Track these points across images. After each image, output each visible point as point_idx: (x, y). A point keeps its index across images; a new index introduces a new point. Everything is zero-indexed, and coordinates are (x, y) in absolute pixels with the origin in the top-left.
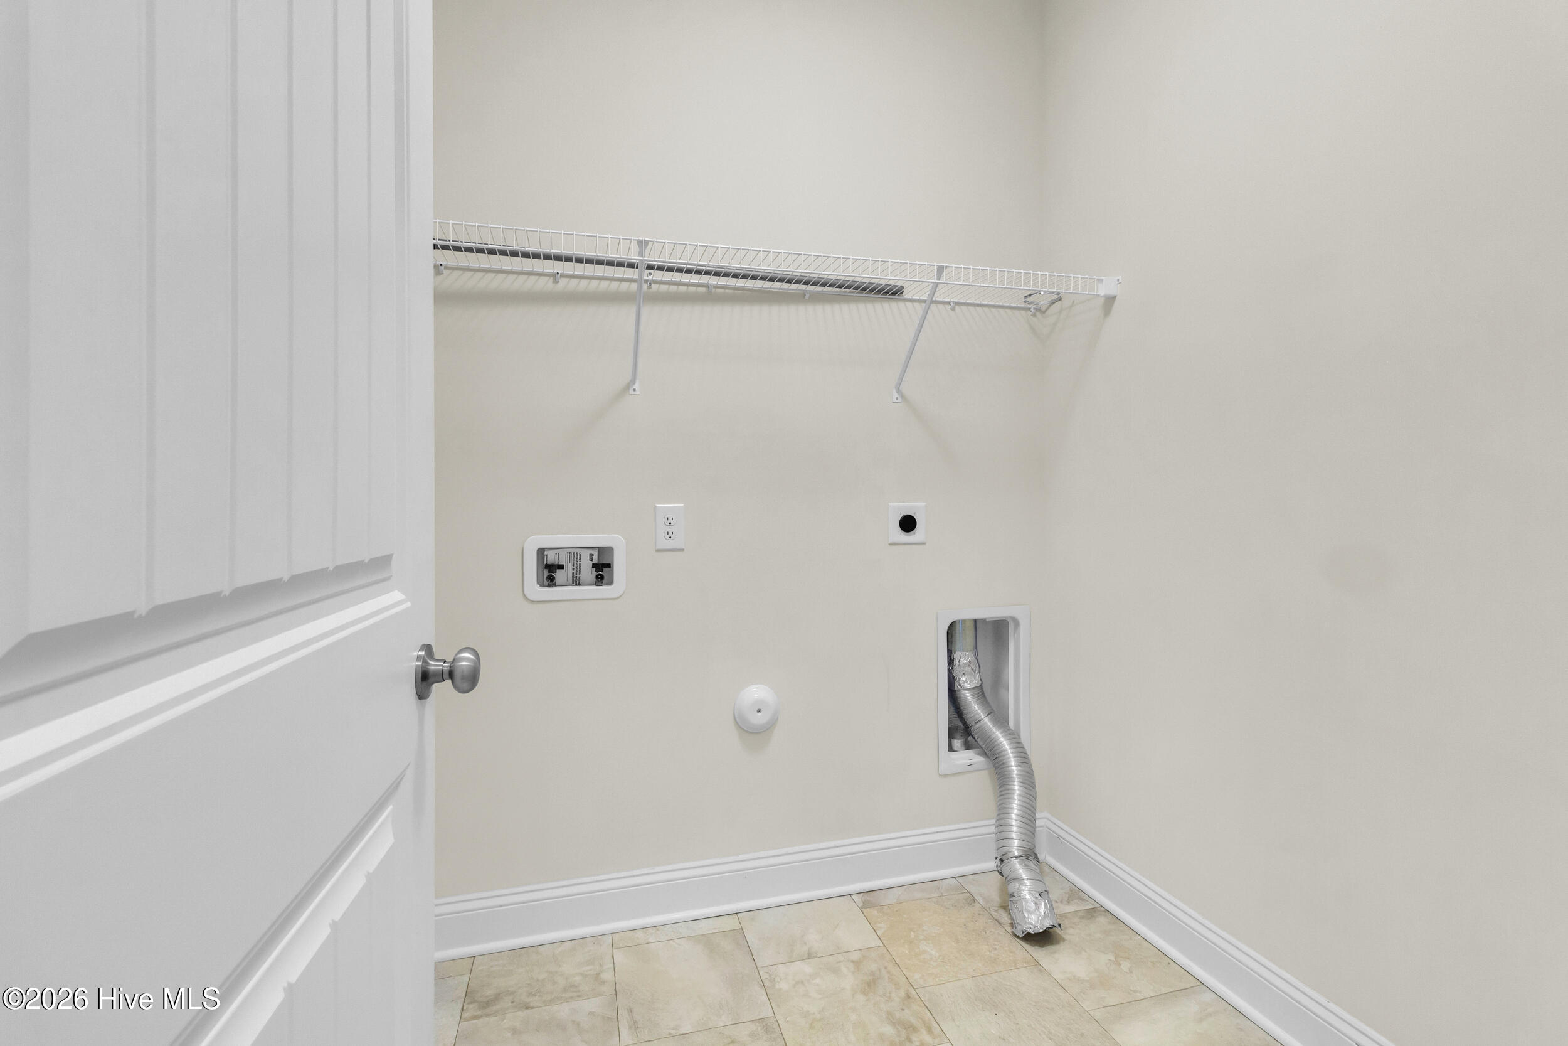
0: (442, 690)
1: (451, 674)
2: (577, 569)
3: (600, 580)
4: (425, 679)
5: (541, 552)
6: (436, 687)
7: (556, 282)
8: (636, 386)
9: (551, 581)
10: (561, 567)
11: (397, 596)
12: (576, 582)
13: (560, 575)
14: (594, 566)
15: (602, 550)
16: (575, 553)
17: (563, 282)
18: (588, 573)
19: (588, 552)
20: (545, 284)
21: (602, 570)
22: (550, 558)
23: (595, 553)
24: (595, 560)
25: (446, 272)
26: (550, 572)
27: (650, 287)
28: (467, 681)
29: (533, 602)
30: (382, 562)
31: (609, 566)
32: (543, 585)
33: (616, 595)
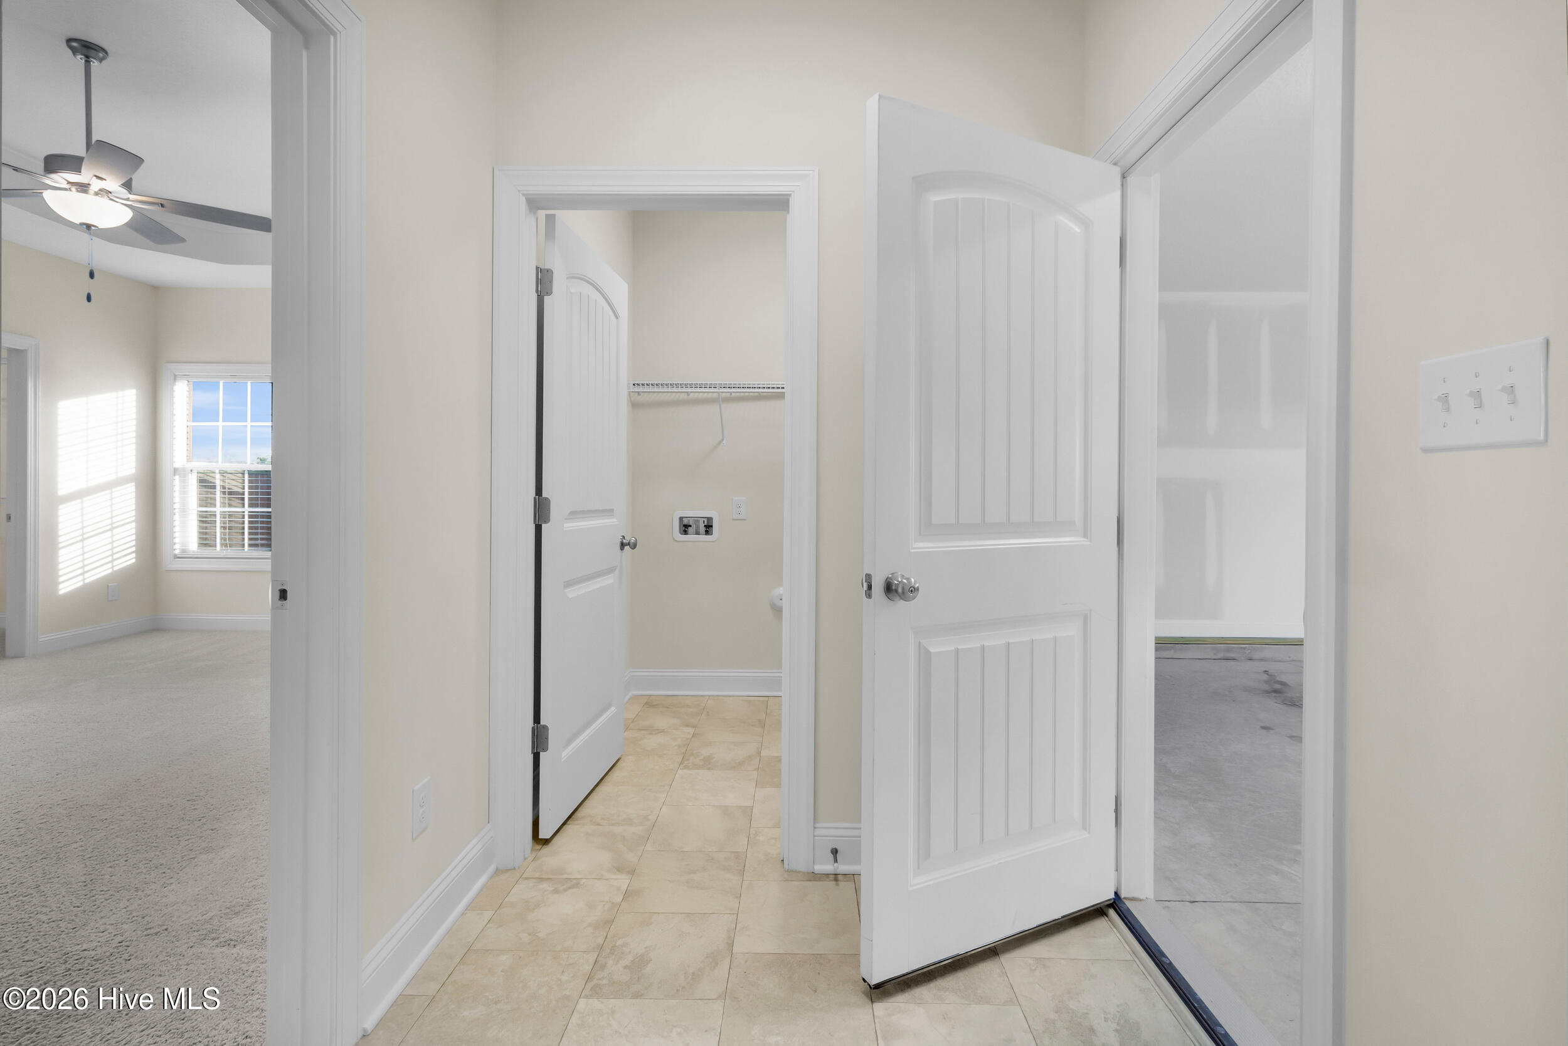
0: (627, 548)
1: (629, 545)
2: (698, 528)
3: (707, 533)
4: (623, 545)
5: (681, 519)
6: (626, 547)
7: (688, 395)
8: (724, 442)
9: (685, 532)
10: (690, 526)
11: (615, 520)
12: (697, 533)
13: (690, 530)
14: (705, 526)
15: (710, 519)
16: (697, 519)
17: (691, 395)
18: (702, 529)
19: (702, 520)
20: (683, 396)
21: (708, 529)
22: (685, 521)
23: (706, 520)
24: (706, 523)
25: (642, 394)
26: (685, 528)
27: (731, 394)
28: (634, 546)
29: (676, 541)
30: (612, 510)
31: (712, 526)
32: (682, 534)
33: (714, 540)
